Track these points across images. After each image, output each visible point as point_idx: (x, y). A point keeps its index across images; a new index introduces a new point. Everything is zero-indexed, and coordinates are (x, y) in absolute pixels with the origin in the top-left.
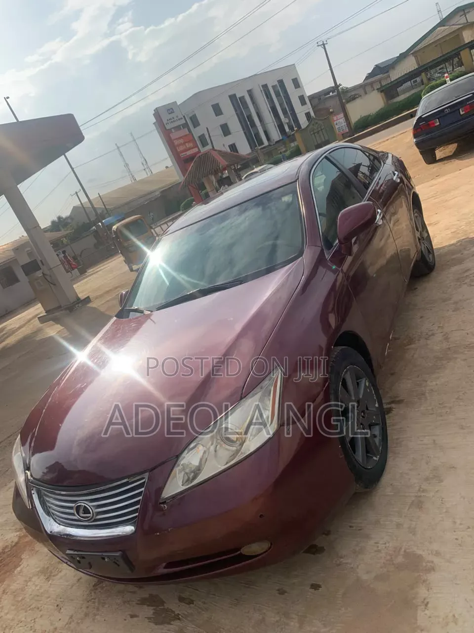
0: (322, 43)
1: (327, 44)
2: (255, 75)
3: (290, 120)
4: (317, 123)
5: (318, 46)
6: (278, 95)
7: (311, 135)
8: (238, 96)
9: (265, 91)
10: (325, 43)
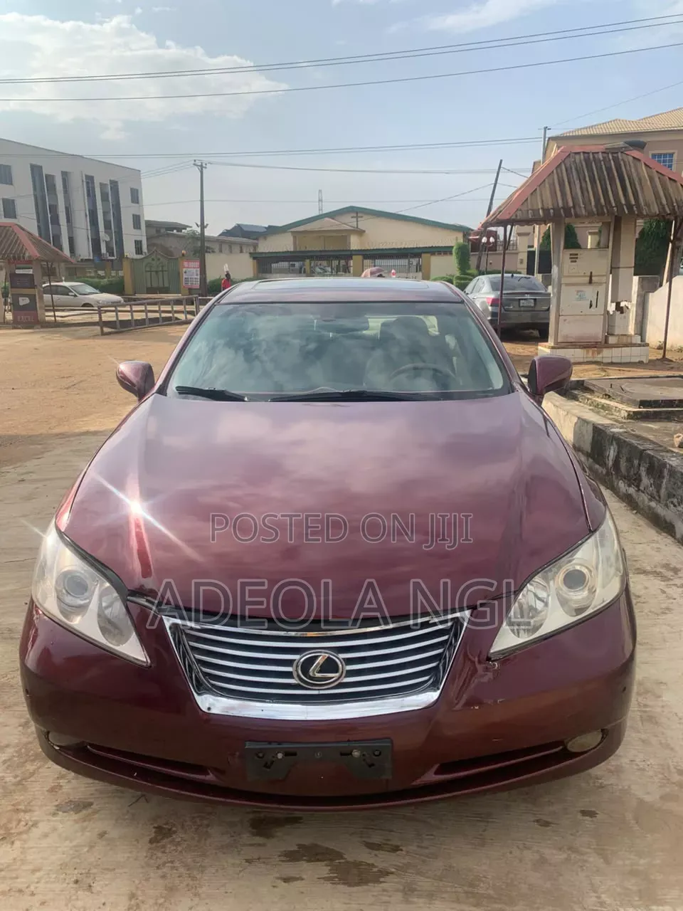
0: (200, 164)
1: (206, 168)
2: (82, 157)
3: (111, 238)
4: (159, 259)
5: (194, 164)
6: (105, 198)
7: (146, 271)
8: (45, 172)
9: (88, 183)
10: (204, 165)
